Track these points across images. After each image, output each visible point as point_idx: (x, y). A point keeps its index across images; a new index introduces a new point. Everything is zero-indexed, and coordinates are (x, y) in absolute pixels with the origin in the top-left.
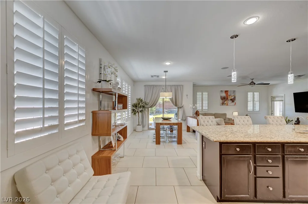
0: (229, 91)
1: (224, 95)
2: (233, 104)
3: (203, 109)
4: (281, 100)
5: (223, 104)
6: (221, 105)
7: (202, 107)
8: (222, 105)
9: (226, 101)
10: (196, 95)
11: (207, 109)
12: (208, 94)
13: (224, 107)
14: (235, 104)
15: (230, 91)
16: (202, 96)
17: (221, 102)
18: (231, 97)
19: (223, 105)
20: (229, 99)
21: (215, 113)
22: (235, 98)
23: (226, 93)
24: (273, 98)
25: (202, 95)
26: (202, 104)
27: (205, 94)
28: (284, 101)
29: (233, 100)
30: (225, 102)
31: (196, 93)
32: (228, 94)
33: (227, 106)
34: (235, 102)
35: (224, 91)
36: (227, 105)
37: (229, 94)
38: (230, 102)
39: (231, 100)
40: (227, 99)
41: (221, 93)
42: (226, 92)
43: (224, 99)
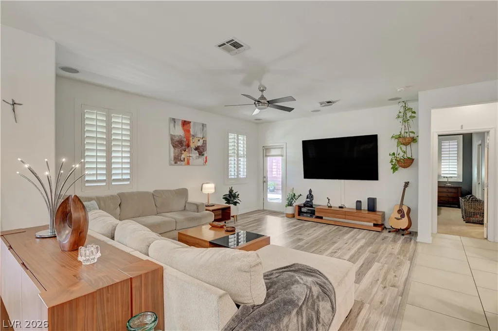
0: (191, 124)
1: (179, 132)
2: (201, 160)
3: (113, 177)
4: (280, 154)
5: (177, 160)
6: (173, 162)
7: (109, 169)
8: (176, 163)
9: (185, 151)
10: (83, 119)
11: (128, 177)
12: (131, 125)
13: (181, 168)
14: (206, 161)
15: (195, 123)
16: (109, 128)
17: (172, 155)
18: (196, 139)
19: (179, 162)
20: (192, 146)
21: (155, 191)
22: (205, 143)
23: (186, 127)
24: (266, 149)
25: (109, 123)
26: (109, 158)
27: (121, 125)
28: (284, 157)
29: (200, 150)
30: (183, 156)
31: (83, 114)
32: (189, 131)
33: (187, 167)
34: (205, 155)
35: (180, 123)
36: (188, 163)
37: (192, 133)
38: (195, 154)
39: (197, 149)
40: (188, 146)
41: (172, 125)
42: (185, 123)
43: (181, 145)
